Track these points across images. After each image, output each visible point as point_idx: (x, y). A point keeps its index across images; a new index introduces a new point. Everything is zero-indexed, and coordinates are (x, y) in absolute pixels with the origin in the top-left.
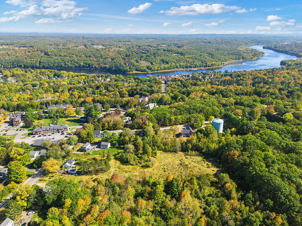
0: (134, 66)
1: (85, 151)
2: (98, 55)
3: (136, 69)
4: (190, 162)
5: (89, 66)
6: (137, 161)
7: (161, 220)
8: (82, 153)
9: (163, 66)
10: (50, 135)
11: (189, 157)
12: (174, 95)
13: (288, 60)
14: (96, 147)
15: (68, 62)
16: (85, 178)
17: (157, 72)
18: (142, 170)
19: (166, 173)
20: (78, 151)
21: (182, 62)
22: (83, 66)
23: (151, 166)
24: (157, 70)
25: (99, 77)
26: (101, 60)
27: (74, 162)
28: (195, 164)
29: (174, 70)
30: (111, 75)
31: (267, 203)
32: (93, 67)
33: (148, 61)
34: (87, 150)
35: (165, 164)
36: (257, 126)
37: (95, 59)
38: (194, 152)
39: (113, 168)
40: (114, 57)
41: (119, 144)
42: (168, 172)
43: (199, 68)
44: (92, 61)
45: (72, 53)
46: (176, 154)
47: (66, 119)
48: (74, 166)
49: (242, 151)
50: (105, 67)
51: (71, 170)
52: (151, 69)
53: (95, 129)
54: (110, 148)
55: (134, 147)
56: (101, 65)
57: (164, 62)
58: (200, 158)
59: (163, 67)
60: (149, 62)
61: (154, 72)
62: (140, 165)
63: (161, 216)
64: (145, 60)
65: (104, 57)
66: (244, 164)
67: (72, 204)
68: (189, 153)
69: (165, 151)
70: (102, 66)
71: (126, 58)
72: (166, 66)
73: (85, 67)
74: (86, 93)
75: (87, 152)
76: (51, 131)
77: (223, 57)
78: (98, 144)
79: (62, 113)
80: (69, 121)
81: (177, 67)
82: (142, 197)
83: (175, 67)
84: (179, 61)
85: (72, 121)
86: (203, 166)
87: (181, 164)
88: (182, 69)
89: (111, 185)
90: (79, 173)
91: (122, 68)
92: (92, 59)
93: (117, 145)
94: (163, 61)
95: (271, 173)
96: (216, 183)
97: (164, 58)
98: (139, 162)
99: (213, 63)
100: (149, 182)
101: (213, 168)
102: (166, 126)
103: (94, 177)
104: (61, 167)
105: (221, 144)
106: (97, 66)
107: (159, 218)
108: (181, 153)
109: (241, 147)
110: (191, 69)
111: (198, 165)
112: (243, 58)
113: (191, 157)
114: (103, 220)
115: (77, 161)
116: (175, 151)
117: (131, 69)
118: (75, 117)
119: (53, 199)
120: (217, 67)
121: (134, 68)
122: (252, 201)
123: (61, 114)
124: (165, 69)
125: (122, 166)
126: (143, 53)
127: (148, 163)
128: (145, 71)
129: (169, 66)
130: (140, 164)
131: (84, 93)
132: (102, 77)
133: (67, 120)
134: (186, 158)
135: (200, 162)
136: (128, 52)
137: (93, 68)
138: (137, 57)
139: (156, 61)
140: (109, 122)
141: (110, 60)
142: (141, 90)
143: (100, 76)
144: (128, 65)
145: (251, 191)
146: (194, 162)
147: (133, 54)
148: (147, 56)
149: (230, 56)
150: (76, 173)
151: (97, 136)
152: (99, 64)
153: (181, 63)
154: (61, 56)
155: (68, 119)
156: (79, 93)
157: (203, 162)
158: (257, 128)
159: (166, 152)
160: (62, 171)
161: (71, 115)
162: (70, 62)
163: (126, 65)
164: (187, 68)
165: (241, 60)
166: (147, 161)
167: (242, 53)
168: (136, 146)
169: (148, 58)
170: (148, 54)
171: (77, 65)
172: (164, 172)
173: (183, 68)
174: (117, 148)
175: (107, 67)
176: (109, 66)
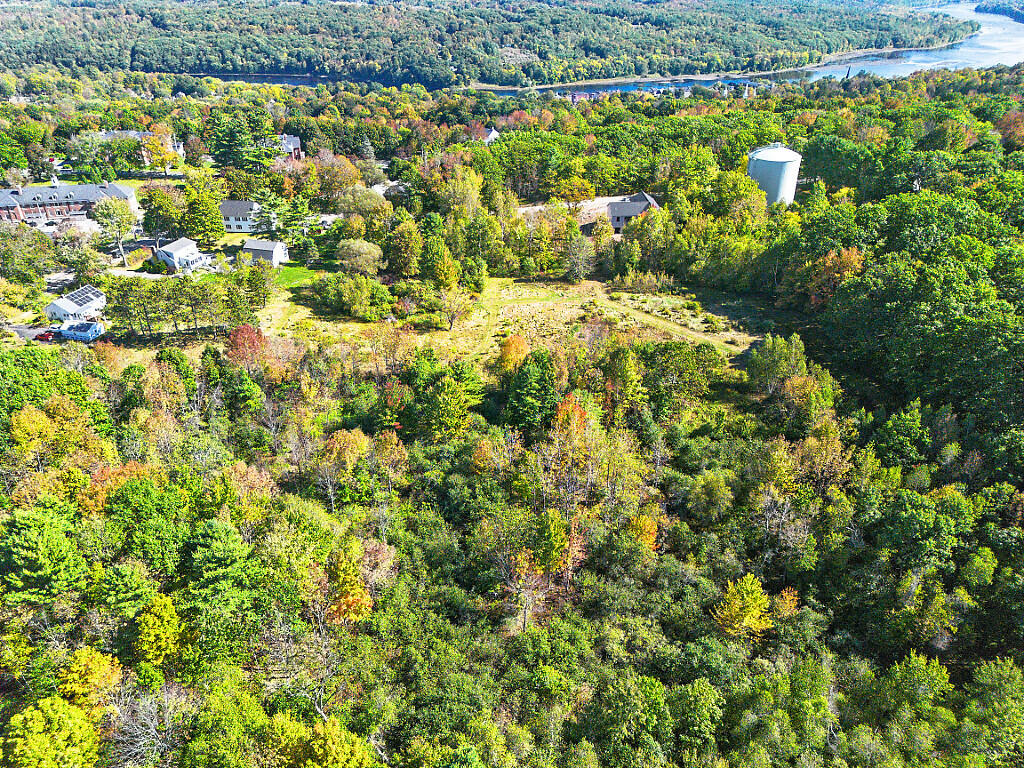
0: (474, 62)
1: (171, 270)
3: (482, 74)
4: (628, 311)
5: (310, 67)
6: (388, 307)
8: (158, 277)
9: (583, 63)
10: (50, 224)
11: (625, 296)
17: (560, 84)
20: (141, 270)
21: (659, 51)
22: (289, 68)
23: (447, 327)
24: (562, 79)
28: (648, 320)
31: (1003, 449)
32: (323, 71)
33: (528, 47)
35: (510, 321)
39: (272, 329)
40: (402, 31)
43: (723, 74)
44: (320, 46)
45: (251, 16)
46: (570, 287)
50: (369, 68)
51: (73, 328)
52: (537, 75)
54: (287, 265)
56: (353, 61)
57: (591, 50)
58: (673, 301)
59: (584, 66)
60: (535, 52)
62: (399, 324)
64: (521, 44)
65: (365, 34)
68: (628, 280)
70: (358, 66)
71: (447, 36)
72: (597, 63)
73: (297, 70)
75: (178, 273)
76: (57, 208)
83: (629, 71)
84: (648, 47)
87: (583, 319)
92: (320, 38)
94: (586, 48)
97: (592, 37)
98: (393, 310)
101: (732, 334)
110: (691, 77)
113: (636, 295)
114: (101, 496)
116: (567, 279)
117: (462, 73)
120: (792, 69)
121: (474, 70)
124: (591, 77)
125: (315, 324)
127: (436, 317)
128: (513, 81)
129: (607, 63)
130: (401, 317)
134: (612, 299)
135: (671, 313)
136: (457, 16)
137: (326, 74)
138: (488, 33)
139: (561, 47)
140: (298, 178)
141: (387, 43)
144: (454, 59)
145: (917, 403)
146: (647, 312)
147: (473, 22)
148: (530, 29)
149: (848, 33)
151: (239, 227)
152: (345, 58)
153: (655, 53)
154: (209, 28)
157: (688, 313)
160: (38, 332)
162: (240, 50)
169: (529, 36)
170: (532, 23)
171: (266, 62)
174: (314, 267)
175: (374, 68)
176: (383, 65)
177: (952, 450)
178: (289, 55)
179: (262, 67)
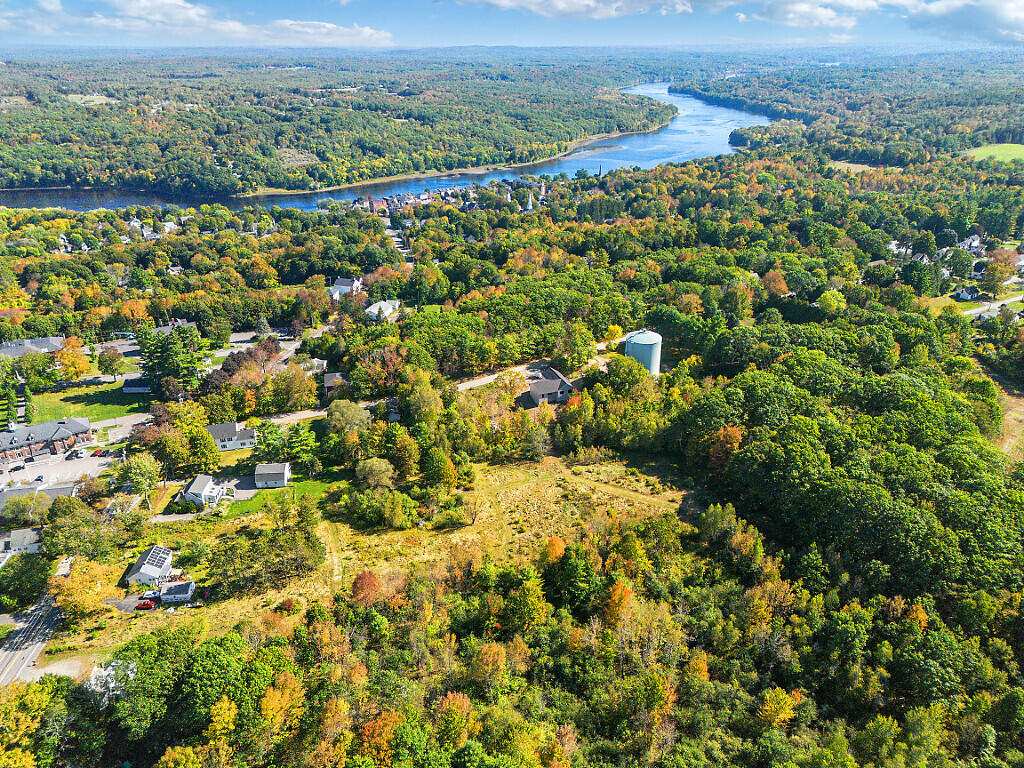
0: (257, 167)
1: (200, 508)
2: (98, 133)
3: (269, 179)
4: (593, 485)
5: (70, 179)
6: (414, 512)
7: (566, 697)
8: (189, 517)
9: (366, 163)
11: (583, 469)
12: (456, 266)
13: (749, 129)
14: (237, 487)
16: (236, 608)
17: (347, 185)
18: (439, 540)
19: (528, 534)
20: (167, 511)
21: (430, 147)
22: (44, 181)
23: (470, 522)
24: (348, 180)
25: (127, 217)
26: (118, 151)
27: (170, 559)
28: (610, 489)
29: (409, 177)
30: (174, 207)
31: (872, 573)
32: (86, 182)
33: (305, 147)
34: (203, 502)
35: (513, 508)
36: (762, 339)
37: (92, 151)
38: (594, 452)
39: (334, 554)
40: (167, 136)
41: (327, 463)
42: (535, 529)
43: (491, 167)
44: (78, 156)
46: (536, 465)
47: (61, 395)
48: (178, 572)
49: (749, 425)
50: (141, 177)
51: (170, 591)
52: (322, 177)
53: (212, 420)
54: (294, 480)
55: (391, 467)
56: (121, 170)
57: (367, 148)
58: (617, 469)
59: (367, 166)
60: (313, 152)
61: (338, 187)
62: (430, 525)
63: (561, 681)
64: (295, 143)
65: (127, 140)
66: (771, 463)
68: (581, 456)
69: (496, 460)
70: (127, 176)
71: (218, 139)
72: (378, 163)
73: (54, 182)
74: (106, 286)
75: (207, 510)
76: (18, 451)
77: (559, 127)
78: (244, 475)
79: (40, 373)
80: (76, 400)
81: (417, 167)
82: (479, 635)
83: (409, 168)
84: (416, 145)
85: (89, 400)
86: (636, 491)
87: (565, 497)
88: (433, 172)
89: (356, 614)
90: (207, 595)
91: (211, 178)
92: (75, 148)
93: (319, 467)
94: (362, 147)
95: (859, 478)
96: (693, 537)
97: (364, 135)
98: (420, 515)
99: (535, 146)
100: (487, 578)
101: (669, 494)
102: (471, 375)
103: (275, 597)
104: (123, 584)
105: (674, 413)
106: (104, 178)
107: (557, 692)
108: (551, 460)
109: (743, 414)
110: (464, 171)
111: (620, 491)
112: (619, 126)
113: (590, 468)
114: (385, 746)
115: (179, 553)
116: (528, 457)
117: (247, 180)
118: (95, 382)
120: (545, 159)
121: (260, 175)
122: (825, 574)
123: (35, 379)
124: (375, 176)
125: (365, 540)
126: (279, 118)
128: (303, 185)
129: (387, 162)
130: (428, 519)
131: (96, 285)
132: (139, 215)
133: (66, 400)
134: (575, 474)
135: (622, 481)
136: (223, 117)
137: (89, 185)
138: (261, 135)
139: (337, 145)
140: (257, 389)
141: (155, 150)
142: (324, 255)
143: (134, 213)
144: (234, 167)
145: (814, 545)
146: (606, 483)
147: (240, 123)
148: (301, 129)
149: (583, 122)
150: (193, 599)
151: (224, 446)
152: (110, 168)
153: (427, 149)
155: (72, 392)
156: (77, 285)
157: (632, 478)
158: (764, 345)
159: (501, 463)
160: (134, 601)
161: (82, 378)
163: (224, 164)
164: (450, 167)
165: (616, 134)
166: (447, 506)
167: (614, 111)
168: (398, 461)
169: (303, 136)
170: (303, 123)
171: (16, 176)
172: (520, 532)
173: (439, 170)
174: (320, 477)
175: (148, 177)
176: (157, 174)
177: (845, 577)
178: (42, 168)
179: (11, 183)
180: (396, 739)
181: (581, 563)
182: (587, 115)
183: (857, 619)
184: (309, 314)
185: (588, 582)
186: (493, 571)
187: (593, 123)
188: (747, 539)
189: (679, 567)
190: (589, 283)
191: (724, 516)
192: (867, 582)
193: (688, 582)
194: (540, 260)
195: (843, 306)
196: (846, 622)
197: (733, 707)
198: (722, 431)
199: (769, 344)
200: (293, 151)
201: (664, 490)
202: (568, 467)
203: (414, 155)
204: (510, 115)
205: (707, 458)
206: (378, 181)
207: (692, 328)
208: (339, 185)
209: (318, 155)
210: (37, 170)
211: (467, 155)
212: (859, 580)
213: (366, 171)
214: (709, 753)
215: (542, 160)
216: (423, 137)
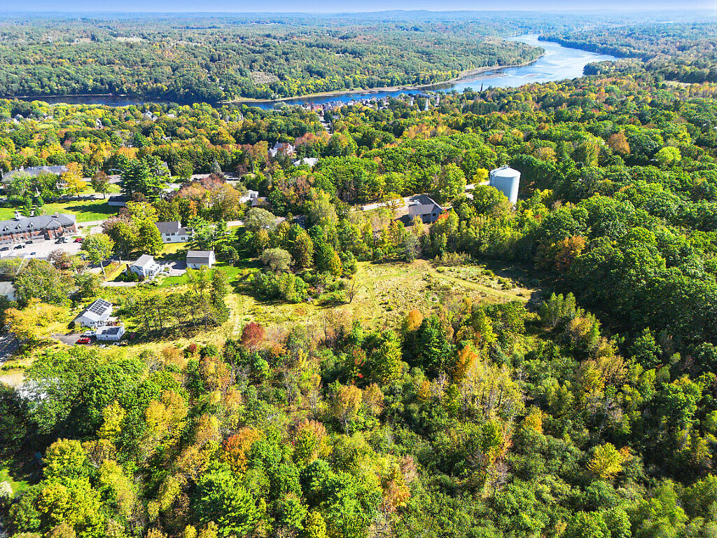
0: (236, 83)
1: (141, 279)
2: (132, 59)
3: (243, 91)
4: (453, 280)
5: (112, 89)
6: (305, 291)
7: (412, 437)
8: (132, 284)
9: (312, 82)
10: (19, 247)
11: (446, 269)
12: (364, 136)
14: (174, 267)
15: (49, 79)
16: (155, 348)
17: (297, 97)
18: (323, 312)
19: (395, 312)
20: (118, 280)
21: (358, 72)
22: (95, 90)
23: (348, 300)
24: (298, 93)
25: (143, 111)
26: (144, 71)
27: (110, 310)
28: (467, 284)
29: (342, 93)
30: (176, 105)
31: (703, 353)
32: (122, 91)
33: (270, 71)
34: (145, 274)
35: (384, 293)
37: (127, 70)
38: (456, 256)
39: (237, 316)
40: (178, 61)
41: (242, 255)
42: (401, 309)
43: (401, 87)
44: (117, 74)
45: (59, 52)
46: (408, 265)
47: (66, 205)
48: (114, 319)
49: (591, 236)
50: (158, 88)
51: (104, 332)
52: (281, 91)
53: (161, 219)
54: (217, 265)
55: (289, 256)
56: (145, 83)
57: (314, 72)
58: (475, 270)
59: (312, 84)
60: (275, 75)
61: (291, 98)
62: (316, 302)
63: (410, 424)
64: (264, 68)
65: (151, 64)
66: (611, 261)
67: (127, 421)
68: (445, 259)
69: (375, 260)
70: (149, 87)
71: (211, 64)
72: (320, 81)
73: (100, 91)
74: (115, 144)
75: (147, 280)
76: (22, 235)
77: (454, 60)
78: (180, 260)
79: (51, 188)
80: (75, 209)
81: (347, 86)
82: (343, 382)
83: (342, 86)
84: (349, 70)
85: (84, 209)
86: (490, 286)
87: (429, 287)
88: (359, 90)
89: (242, 356)
90: (132, 338)
91: (204, 89)
92: (116, 68)
93: (237, 257)
94: (310, 71)
95: (693, 276)
96: (536, 323)
97: (314, 64)
98: (309, 293)
99: (435, 72)
100: (355, 339)
101: (518, 290)
102: (364, 202)
103: (184, 343)
104: (71, 325)
105: (526, 228)
106: (134, 88)
107: (405, 432)
108: (421, 262)
109: (587, 228)
110: (382, 89)
111: (476, 285)
112: (499, 61)
113: (452, 268)
114: (242, 456)
115: (119, 307)
116: (404, 259)
117: (228, 91)
118: (91, 198)
119: (58, 415)
120: (442, 82)
121: (236, 88)
122: (656, 353)
123: (46, 191)
124: (317, 91)
125: (263, 308)
126: (254, 52)
127: (338, 294)
128: (266, 95)
129: (327, 81)
130: (316, 297)
131: (108, 143)
132: (152, 110)
133: (69, 208)
134: (438, 271)
135: (478, 279)
136: (216, 50)
137: (124, 93)
138: (240, 62)
139: (293, 70)
140: (199, 201)
141: (168, 70)
142: (270, 129)
143: (148, 107)
144: (221, 81)
145: (647, 330)
146: (464, 279)
147: (227, 54)
148: (269, 58)
149: (471, 57)
150: (122, 339)
151: (169, 239)
152: (138, 82)
153: (356, 74)
154: (25, 62)
155: (73, 204)
156: (95, 142)
157: (487, 277)
158: (608, 181)
159: (380, 262)
160: (76, 337)
161: (82, 195)
162: (55, 78)
163: (213, 80)
164: (371, 86)
165: (496, 67)
166: (332, 289)
167: (496, 50)
168: (297, 254)
169: (270, 63)
170: (270, 54)
171: (76, 86)
172: (388, 311)
173: (363, 88)
174: (237, 264)
175: (162, 89)
176: (168, 87)
177: (677, 357)
178: (94, 81)
179: (74, 90)
180: (252, 450)
181: (435, 332)
182: (476, 52)
183: (687, 391)
184: (250, 162)
185: (440, 348)
186: (361, 334)
187: (479, 59)
188: (585, 323)
189: (521, 345)
190: (464, 141)
191: (565, 304)
192: (698, 362)
193: (529, 356)
194: (428, 132)
195: (679, 158)
196: (676, 392)
197: (564, 459)
198: (567, 240)
199: (612, 180)
200: (262, 73)
201: (514, 287)
202: (433, 267)
203: (346, 77)
204: (418, 52)
205: (553, 263)
206: (319, 94)
207: (546, 169)
208: (292, 96)
209: (279, 76)
210: (90, 83)
211: (384, 78)
212: (689, 360)
213: (312, 87)
214: (538, 495)
215: (439, 83)
216: (354, 66)
